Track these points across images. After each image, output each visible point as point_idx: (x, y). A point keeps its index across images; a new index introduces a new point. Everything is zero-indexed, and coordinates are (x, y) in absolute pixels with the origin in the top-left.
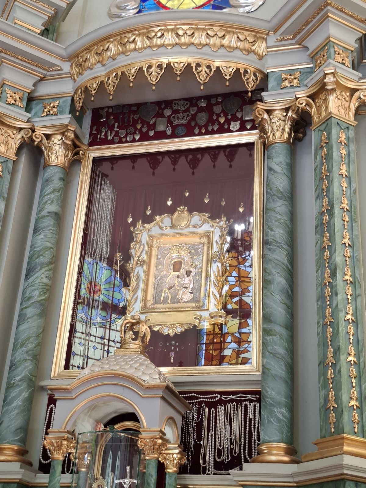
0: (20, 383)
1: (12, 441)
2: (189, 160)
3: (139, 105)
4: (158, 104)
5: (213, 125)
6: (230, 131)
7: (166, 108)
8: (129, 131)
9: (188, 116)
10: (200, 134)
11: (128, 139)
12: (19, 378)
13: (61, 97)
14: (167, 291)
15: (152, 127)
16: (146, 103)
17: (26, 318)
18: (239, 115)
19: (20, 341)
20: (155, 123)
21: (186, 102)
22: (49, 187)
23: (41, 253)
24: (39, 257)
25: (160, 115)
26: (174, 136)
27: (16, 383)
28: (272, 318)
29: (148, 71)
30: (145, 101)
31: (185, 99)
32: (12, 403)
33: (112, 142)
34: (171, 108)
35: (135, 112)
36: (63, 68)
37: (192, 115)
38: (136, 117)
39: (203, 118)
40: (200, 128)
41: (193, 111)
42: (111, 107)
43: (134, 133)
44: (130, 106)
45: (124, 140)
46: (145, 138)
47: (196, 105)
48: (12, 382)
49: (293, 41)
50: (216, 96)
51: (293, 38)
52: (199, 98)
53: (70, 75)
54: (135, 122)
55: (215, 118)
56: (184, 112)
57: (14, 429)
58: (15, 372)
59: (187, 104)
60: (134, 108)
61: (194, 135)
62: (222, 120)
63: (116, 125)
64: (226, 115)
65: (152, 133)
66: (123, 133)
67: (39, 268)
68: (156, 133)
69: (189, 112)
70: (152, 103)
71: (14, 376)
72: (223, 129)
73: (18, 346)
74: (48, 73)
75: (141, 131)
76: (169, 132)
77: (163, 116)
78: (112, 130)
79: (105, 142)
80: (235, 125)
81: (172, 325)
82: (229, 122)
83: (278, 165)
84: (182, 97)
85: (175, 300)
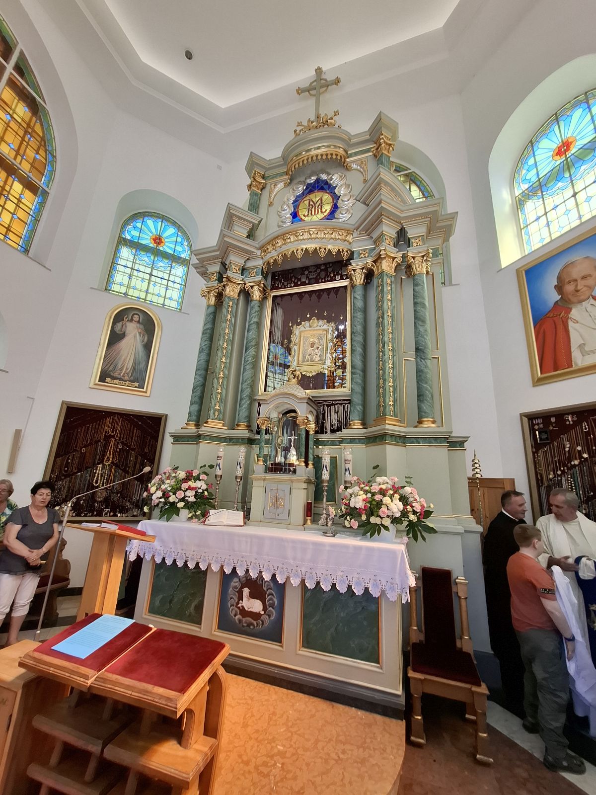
0: (246, 398)
1: (244, 421)
3: (293, 270)
4: (302, 268)
5: (328, 277)
6: (335, 280)
7: (305, 270)
8: (288, 282)
9: (316, 273)
10: (322, 282)
11: (288, 286)
12: (245, 396)
13: (257, 267)
14: (308, 356)
15: (299, 280)
16: (296, 269)
17: (247, 370)
18: (340, 272)
19: (245, 380)
20: (301, 278)
22: (253, 310)
24: (250, 342)
25: (302, 274)
26: (309, 284)
27: (244, 398)
28: (356, 367)
29: (296, 252)
31: (314, 266)
32: (243, 406)
33: (281, 288)
34: (308, 270)
35: (291, 273)
36: (257, 253)
37: (318, 273)
38: (292, 275)
39: (323, 274)
40: (322, 279)
41: (318, 271)
42: (280, 271)
43: (291, 283)
44: (289, 270)
45: (286, 287)
46: (296, 285)
47: (320, 268)
48: (242, 398)
49: (366, 234)
50: (329, 263)
52: (321, 265)
53: (261, 257)
54: (291, 278)
55: (329, 274)
56: (314, 272)
57: (244, 416)
58: (243, 393)
59: (315, 268)
60: (291, 271)
61: (319, 283)
62: (332, 275)
63: (283, 280)
64: (334, 273)
65: (299, 283)
66: (286, 283)
68: (301, 283)
69: (316, 271)
70: (299, 268)
71: (243, 395)
72: (333, 280)
73: (244, 382)
74: (251, 256)
75: (294, 282)
76: (307, 282)
77: (304, 274)
78: (281, 282)
79: (278, 288)
80: (338, 277)
81: (311, 372)
82: (335, 276)
83: (358, 295)
84: (313, 264)
85: (312, 360)
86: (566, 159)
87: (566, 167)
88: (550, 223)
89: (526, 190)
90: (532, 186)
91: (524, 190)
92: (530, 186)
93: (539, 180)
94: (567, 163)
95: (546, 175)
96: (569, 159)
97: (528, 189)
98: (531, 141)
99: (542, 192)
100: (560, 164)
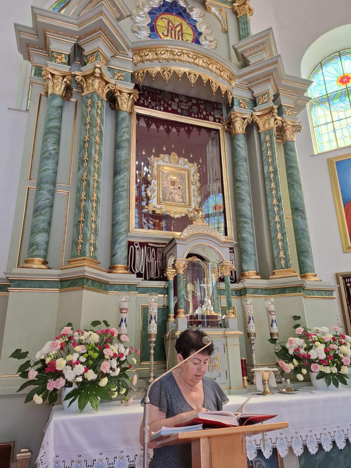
0: (124, 233)
1: (124, 263)
2: (186, 130)
3: (161, 91)
4: (171, 93)
5: (201, 114)
6: (208, 120)
7: (175, 97)
8: (157, 104)
9: (188, 106)
10: (195, 117)
11: (157, 108)
12: (124, 230)
13: (125, 71)
14: (169, 195)
15: (170, 105)
16: (164, 91)
17: (123, 197)
18: (212, 113)
19: (121, 210)
20: (171, 104)
21: (186, 98)
22: (125, 123)
23: (126, 162)
24: (124, 164)
25: (173, 100)
26: (181, 114)
27: (123, 232)
29: (163, 74)
30: (165, 90)
31: (185, 96)
32: (122, 243)
33: (147, 107)
34: (178, 98)
35: (159, 94)
36: (129, 54)
37: (190, 106)
38: (160, 97)
39: (195, 109)
40: (195, 114)
41: (190, 104)
42: (146, 87)
43: (160, 106)
44: (156, 89)
45: (155, 108)
46: (166, 110)
47: (191, 101)
48: (120, 232)
49: (246, 86)
50: (201, 100)
51: (247, 84)
52: (192, 98)
53: (132, 60)
54: (160, 100)
55: (201, 111)
56: (185, 103)
57: (124, 257)
58: (121, 226)
59: (186, 99)
60: (158, 92)
61: (191, 117)
62: (205, 113)
63: (149, 98)
64: (206, 111)
65: (170, 109)
66: (153, 104)
67: (126, 170)
68: (172, 109)
69: (188, 103)
70: (168, 92)
71: (121, 229)
72: (205, 118)
73: (120, 212)
74: (119, 54)
75: (164, 106)
76: (179, 111)
77: (174, 101)
78: (147, 100)
79: (143, 105)
80: (211, 118)
81: (176, 213)
82: (208, 115)
83: (242, 144)
84: (184, 94)
85: (173, 200)
86: (347, 88)
87: (346, 93)
88: (336, 130)
89: (317, 98)
90: (322, 96)
91: (316, 97)
92: (320, 97)
93: (327, 94)
94: (348, 91)
95: (332, 93)
96: (348, 89)
97: (318, 98)
98: (321, 63)
99: (330, 105)
100: (342, 90)
